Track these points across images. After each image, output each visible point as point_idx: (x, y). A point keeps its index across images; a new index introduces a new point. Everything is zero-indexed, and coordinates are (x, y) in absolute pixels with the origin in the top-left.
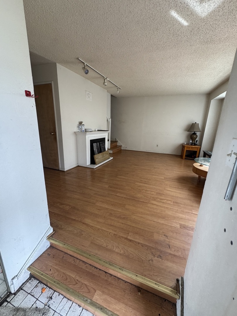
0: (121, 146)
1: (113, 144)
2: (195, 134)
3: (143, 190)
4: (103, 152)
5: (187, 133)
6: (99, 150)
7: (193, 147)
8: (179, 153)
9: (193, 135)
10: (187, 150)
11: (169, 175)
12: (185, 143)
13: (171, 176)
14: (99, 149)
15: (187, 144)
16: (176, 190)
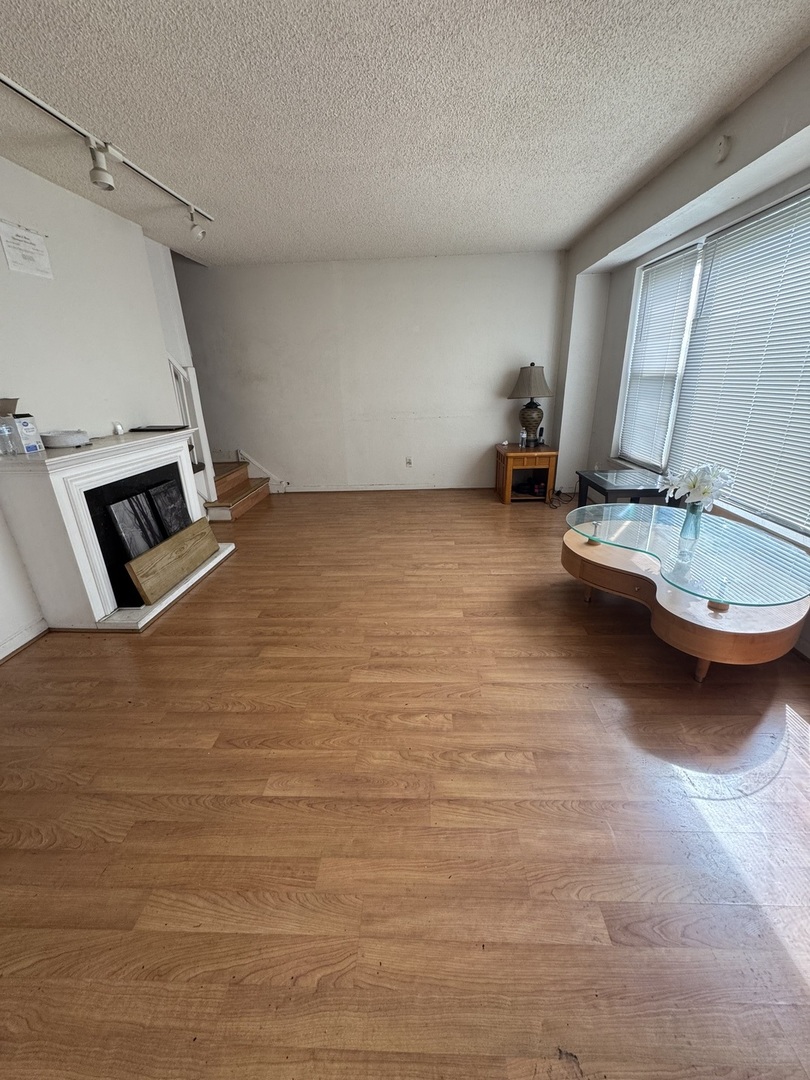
0: (268, 478)
1: (229, 478)
2: (532, 406)
3: (390, 713)
4: (176, 532)
5: (506, 404)
6: (151, 529)
7: (535, 457)
8: (488, 482)
9: (529, 413)
10: (515, 468)
11: (477, 595)
12: (506, 443)
13: (486, 599)
14: (153, 524)
15: (513, 446)
16: (524, 670)
